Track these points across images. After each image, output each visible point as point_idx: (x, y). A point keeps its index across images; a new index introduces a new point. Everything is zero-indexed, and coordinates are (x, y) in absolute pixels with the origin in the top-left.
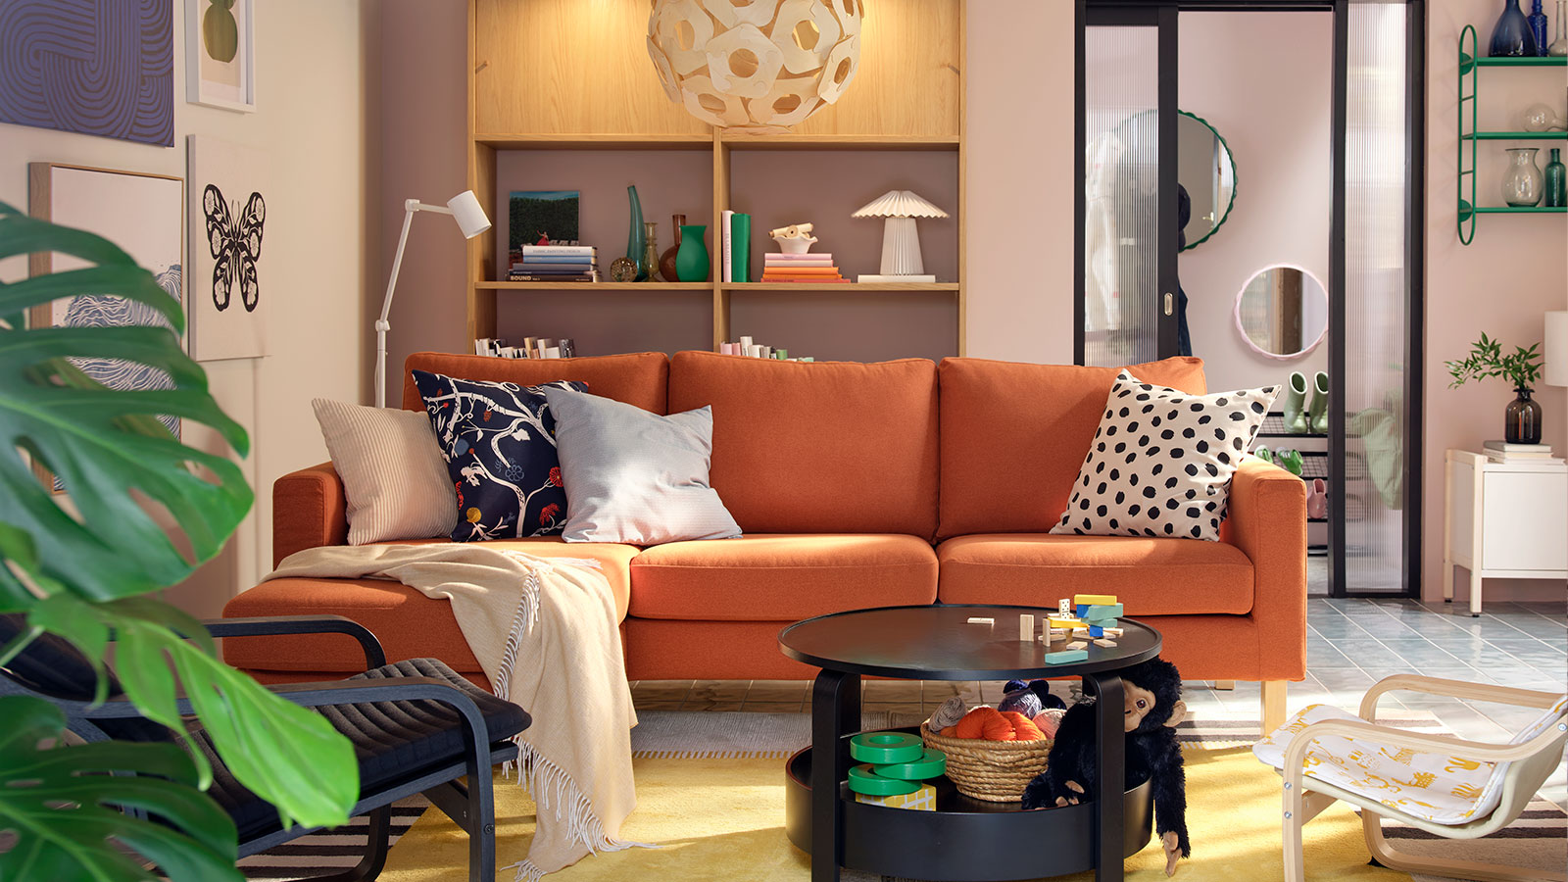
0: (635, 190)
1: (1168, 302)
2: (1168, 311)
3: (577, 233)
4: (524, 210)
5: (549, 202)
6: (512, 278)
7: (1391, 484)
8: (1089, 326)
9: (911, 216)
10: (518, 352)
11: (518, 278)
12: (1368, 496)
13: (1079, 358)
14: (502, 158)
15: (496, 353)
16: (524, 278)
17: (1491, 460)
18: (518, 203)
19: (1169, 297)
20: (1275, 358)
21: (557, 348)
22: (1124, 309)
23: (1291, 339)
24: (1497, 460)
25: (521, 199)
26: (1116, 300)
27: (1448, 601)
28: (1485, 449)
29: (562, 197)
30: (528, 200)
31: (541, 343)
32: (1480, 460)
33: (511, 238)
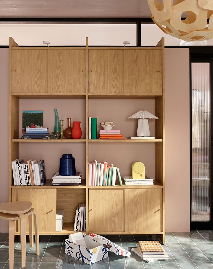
0: (56, 110)
3: (43, 124)
4: (27, 116)
5: (34, 114)
6: (23, 138)
9: (146, 118)
10: (25, 165)
11: (25, 138)
14: (21, 101)
15: (18, 165)
16: (27, 138)
18: (25, 114)
21: (38, 164)
25: (26, 113)
29: (38, 112)
30: (28, 113)
31: (32, 162)
33: (23, 124)
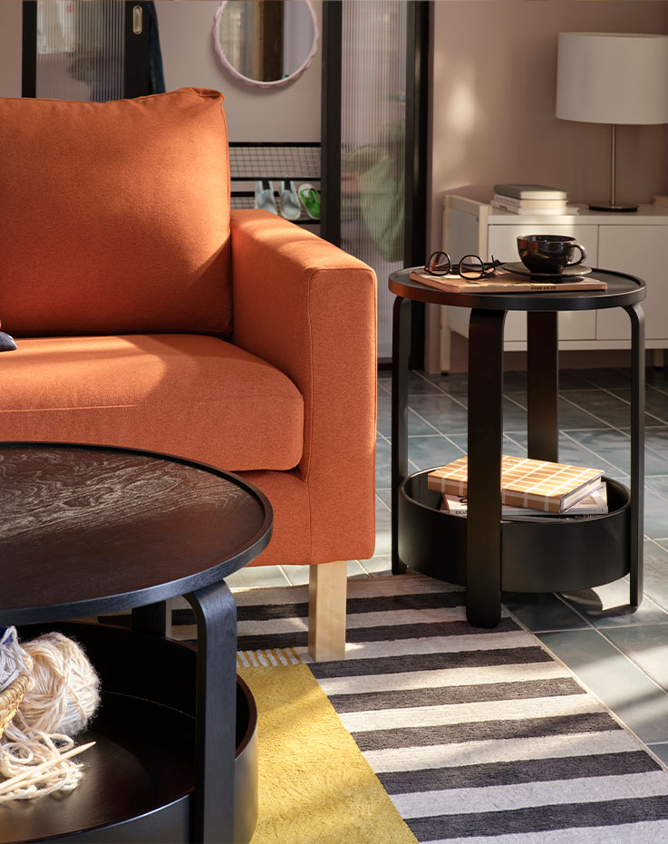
1: (137, 17)
2: (138, 29)
7: (388, 232)
8: (43, 46)
12: (359, 241)
13: (29, 89)
17: (503, 210)
19: (138, 12)
20: (258, 86)
22: (82, 27)
23: (272, 65)
24: (509, 208)
26: (70, 15)
27: (445, 374)
28: (496, 196)
32: (484, 210)
